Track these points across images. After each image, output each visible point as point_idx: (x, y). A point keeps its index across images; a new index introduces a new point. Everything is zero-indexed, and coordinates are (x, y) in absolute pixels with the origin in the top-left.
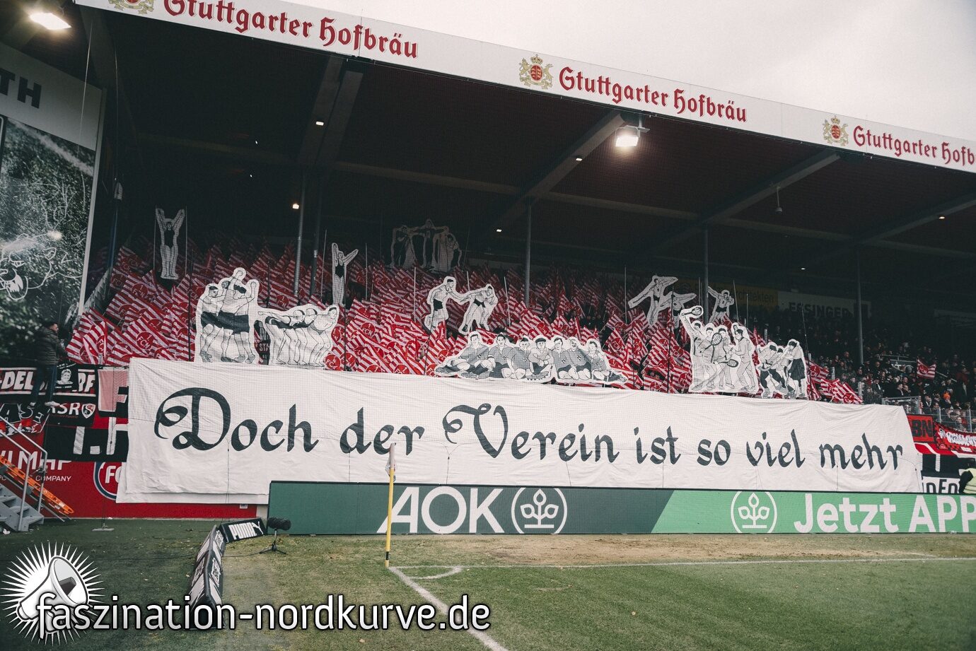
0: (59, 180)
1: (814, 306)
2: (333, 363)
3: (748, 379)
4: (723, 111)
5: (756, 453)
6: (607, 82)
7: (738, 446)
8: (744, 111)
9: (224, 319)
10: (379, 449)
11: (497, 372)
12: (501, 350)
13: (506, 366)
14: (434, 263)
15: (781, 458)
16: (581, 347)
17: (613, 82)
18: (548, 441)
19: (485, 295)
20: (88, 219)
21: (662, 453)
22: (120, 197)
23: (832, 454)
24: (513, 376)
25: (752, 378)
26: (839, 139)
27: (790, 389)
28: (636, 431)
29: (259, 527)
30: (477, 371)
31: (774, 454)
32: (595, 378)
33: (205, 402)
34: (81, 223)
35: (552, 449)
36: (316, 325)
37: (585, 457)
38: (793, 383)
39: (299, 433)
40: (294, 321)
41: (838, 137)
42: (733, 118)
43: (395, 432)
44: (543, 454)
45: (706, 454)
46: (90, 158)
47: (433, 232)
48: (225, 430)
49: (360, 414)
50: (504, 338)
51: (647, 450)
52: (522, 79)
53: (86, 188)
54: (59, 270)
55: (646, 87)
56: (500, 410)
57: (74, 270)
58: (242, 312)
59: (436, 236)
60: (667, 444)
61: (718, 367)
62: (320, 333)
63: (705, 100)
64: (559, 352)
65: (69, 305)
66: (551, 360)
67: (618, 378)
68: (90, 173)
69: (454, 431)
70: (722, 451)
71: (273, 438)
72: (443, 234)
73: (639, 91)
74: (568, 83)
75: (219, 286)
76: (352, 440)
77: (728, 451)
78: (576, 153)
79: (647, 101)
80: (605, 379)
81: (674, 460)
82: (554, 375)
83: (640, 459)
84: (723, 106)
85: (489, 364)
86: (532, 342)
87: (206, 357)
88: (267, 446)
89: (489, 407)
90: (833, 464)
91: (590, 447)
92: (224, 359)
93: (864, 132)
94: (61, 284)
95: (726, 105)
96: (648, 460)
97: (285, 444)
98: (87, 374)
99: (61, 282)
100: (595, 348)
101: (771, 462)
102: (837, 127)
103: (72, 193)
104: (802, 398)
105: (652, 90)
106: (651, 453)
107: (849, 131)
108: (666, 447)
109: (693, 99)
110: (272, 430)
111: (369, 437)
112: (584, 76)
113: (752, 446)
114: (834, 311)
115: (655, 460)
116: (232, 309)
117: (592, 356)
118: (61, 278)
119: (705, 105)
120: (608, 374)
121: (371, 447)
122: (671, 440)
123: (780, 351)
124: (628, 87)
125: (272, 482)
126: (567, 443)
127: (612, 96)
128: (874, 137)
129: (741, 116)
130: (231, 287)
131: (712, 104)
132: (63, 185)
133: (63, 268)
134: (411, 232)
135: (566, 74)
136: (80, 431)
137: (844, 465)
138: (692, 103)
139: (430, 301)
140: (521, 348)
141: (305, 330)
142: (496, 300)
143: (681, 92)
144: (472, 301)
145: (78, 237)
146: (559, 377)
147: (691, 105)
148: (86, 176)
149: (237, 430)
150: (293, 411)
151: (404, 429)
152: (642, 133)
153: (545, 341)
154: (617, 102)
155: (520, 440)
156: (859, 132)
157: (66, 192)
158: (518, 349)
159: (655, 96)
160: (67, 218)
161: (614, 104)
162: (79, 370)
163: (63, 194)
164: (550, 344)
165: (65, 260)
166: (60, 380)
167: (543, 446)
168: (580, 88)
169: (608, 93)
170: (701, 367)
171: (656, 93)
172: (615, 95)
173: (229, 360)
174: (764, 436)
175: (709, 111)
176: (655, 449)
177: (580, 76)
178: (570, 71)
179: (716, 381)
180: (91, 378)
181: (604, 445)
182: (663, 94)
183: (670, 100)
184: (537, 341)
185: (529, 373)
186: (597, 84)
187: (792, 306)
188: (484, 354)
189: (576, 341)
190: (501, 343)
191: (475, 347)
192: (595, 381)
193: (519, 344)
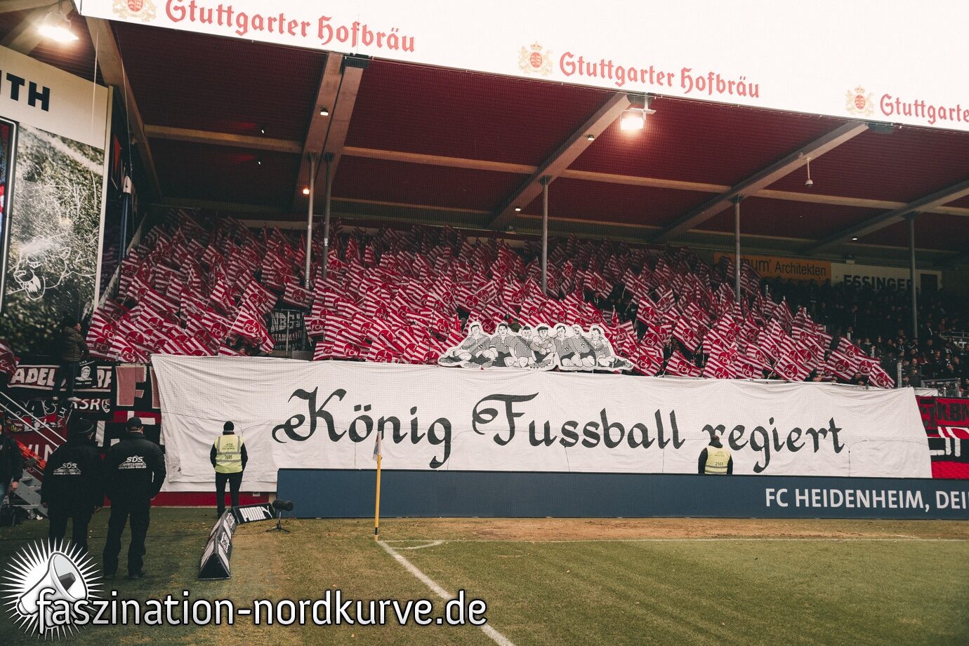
0: (71, 180)
1: (873, 278)
4: (734, 88)
6: (610, 65)
8: (757, 86)
12: (503, 339)
13: (509, 355)
16: (584, 334)
17: (615, 65)
20: (99, 218)
22: (128, 190)
24: (517, 364)
26: (864, 110)
29: (268, 511)
30: (481, 360)
32: (599, 365)
34: (94, 222)
41: (862, 108)
42: (745, 94)
46: (99, 157)
50: (506, 327)
52: (522, 68)
53: (97, 187)
54: (74, 269)
55: (651, 68)
57: (88, 269)
63: (714, 77)
64: (562, 339)
65: (85, 303)
66: (554, 349)
67: (623, 364)
68: (100, 173)
73: (643, 72)
74: (569, 69)
78: (588, 133)
79: (652, 82)
80: (610, 366)
82: (557, 361)
84: (734, 83)
85: (492, 354)
86: (535, 330)
93: (893, 101)
94: (76, 283)
95: (737, 81)
98: (106, 371)
99: (76, 281)
100: (598, 335)
102: (862, 97)
103: (83, 193)
105: (657, 70)
107: (876, 100)
109: (701, 77)
112: (586, 60)
114: (896, 283)
117: (595, 342)
118: (76, 276)
119: (714, 83)
120: (613, 360)
124: (632, 69)
125: (280, 469)
127: (615, 79)
128: (904, 104)
129: (754, 92)
131: (723, 81)
132: (74, 185)
133: (78, 266)
135: (567, 59)
136: (101, 425)
138: (701, 81)
140: (524, 337)
143: (688, 70)
145: (91, 235)
146: (562, 365)
147: (700, 83)
148: (96, 175)
152: (648, 115)
153: (547, 329)
154: (620, 85)
156: (886, 101)
157: (78, 192)
158: (519, 337)
159: (661, 76)
160: (80, 218)
161: (616, 87)
162: (98, 367)
163: (75, 195)
164: (552, 332)
165: (79, 259)
166: (80, 376)
168: (581, 73)
169: (610, 77)
171: (662, 73)
172: (618, 78)
175: (718, 88)
177: (581, 61)
178: (571, 56)
180: (109, 374)
182: (669, 74)
183: (677, 80)
184: (539, 330)
185: (532, 361)
186: (599, 69)
187: (848, 279)
188: (486, 345)
189: (580, 328)
190: (503, 332)
191: (476, 337)
192: (600, 368)
193: (521, 332)
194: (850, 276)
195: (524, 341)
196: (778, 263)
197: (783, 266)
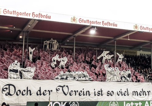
1: (146, 54)
2: (34, 78)
3: (118, 78)
4: (112, 25)
5: (119, 93)
6: (88, 21)
7: (115, 92)
8: (117, 24)
9: (13, 71)
10: (44, 95)
11: (66, 79)
13: (68, 77)
14: (53, 49)
15: (124, 94)
16: (83, 73)
17: (90, 21)
18: (77, 92)
19: (65, 59)
21: (100, 94)
23: (135, 93)
24: (70, 79)
25: (119, 78)
27: (128, 80)
28: (94, 89)
30: (63, 79)
31: (123, 93)
33: (11, 87)
35: (77, 93)
36: (31, 71)
37: (84, 95)
38: (128, 79)
39: (29, 92)
40: (27, 70)
41: (137, 28)
42: (114, 26)
43: (47, 91)
44: (76, 95)
45: (109, 94)
47: (53, 41)
48: (15, 92)
49: (40, 88)
51: (96, 93)
52: (71, 21)
55: (96, 21)
56: (67, 86)
58: (17, 69)
59: (53, 42)
60: (101, 92)
61: (112, 76)
62: (32, 72)
64: (79, 74)
66: (77, 76)
69: (58, 91)
70: (112, 93)
71: (24, 93)
72: (55, 42)
74: (80, 22)
75: (12, 64)
76: (39, 93)
77: (113, 93)
78: (84, 30)
79: (96, 24)
80: (88, 79)
81: (102, 95)
82: (78, 79)
83: (95, 95)
85: (65, 77)
86: (73, 72)
87: (11, 78)
88: (23, 95)
89: (65, 86)
90: (135, 95)
91: (85, 93)
92: (14, 78)
93: (142, 27)
96: (97, 95)
97: (26, 94)
100: (86, 73)
101: (122, 95)
104: (130, 81)
106: (97, 94)
107: (139, 27)
108: (100, 93)
110: (24, 91)
111: (42, 92)
113: (118, 92)
115: (98, 95)
116: (15, 69)
117: (85, 75)
119: (109, 24)
121: (42, 94)
122: (102, 91)
123: (126, 72)
124: (93, 21)
125: (27, 102)
126: (80, 92)
127: (89, 23)
128: (144, 28)
129: (116, 26)
130: (15, 64)
134: (48, 42)
135: (80, 20)
137: (138, 95)
139: (53, 60)
141: (29, 72)
142: (67, 60)
143: (104, 21)
144: (62, 60)
147: (106, 24)
149: (17, 92)
150: (27, 88)
151: (49, 91)
152: (96, 30)
154: (90, 25)
155: (71, 92)
164: (77, 73)
167: (76, 93)
168: (83, 22)
170: (108, 76)
171: (98, 22)
173: (15, 78)
174: (121, 90)
176: (98, 93)
177: (83, 20)
178: (81, 19)
179: (112, 79)
181: (88, 93)
182: (100, 22)
183: (101, 24)
185: (73, 78)
186: (86, 21)
187: (141, 55)
188: (64, 75)
189: (82, 72)
190: (67, 73)
191: (62, 74)
192: (86, 80)
193: (71, 73)
195: (71, 74)
197: (127, 52)
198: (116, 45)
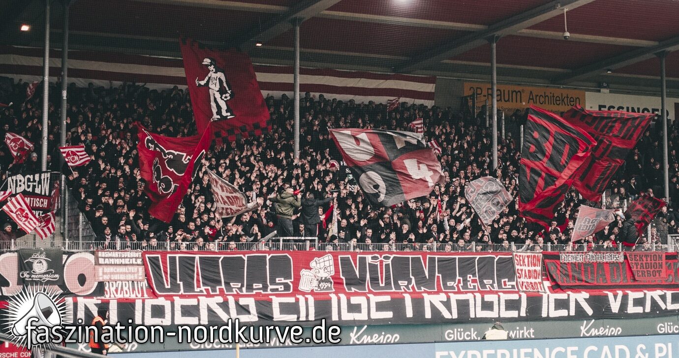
1: (628, 108)
187: (602, 109)
194: (605, 107)
196: (531, 92)
197: (537, 96)
198: (495, 65)
